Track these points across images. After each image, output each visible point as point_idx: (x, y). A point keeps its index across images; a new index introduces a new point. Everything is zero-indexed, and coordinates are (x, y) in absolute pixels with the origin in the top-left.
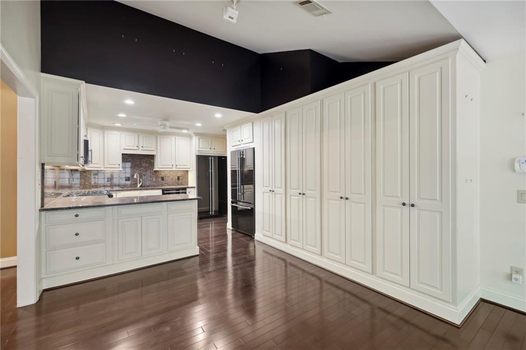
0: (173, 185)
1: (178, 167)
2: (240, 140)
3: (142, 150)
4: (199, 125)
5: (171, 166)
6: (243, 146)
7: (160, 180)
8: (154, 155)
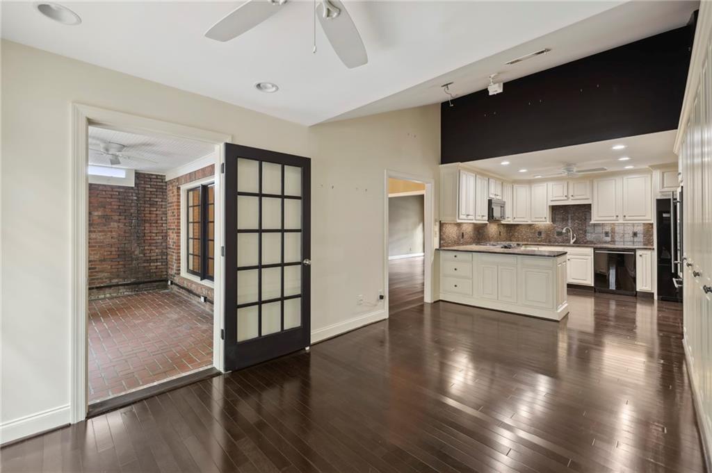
1: (627, 218)
3: (572, 200)
5: (615, 218)
8: (590, 205)
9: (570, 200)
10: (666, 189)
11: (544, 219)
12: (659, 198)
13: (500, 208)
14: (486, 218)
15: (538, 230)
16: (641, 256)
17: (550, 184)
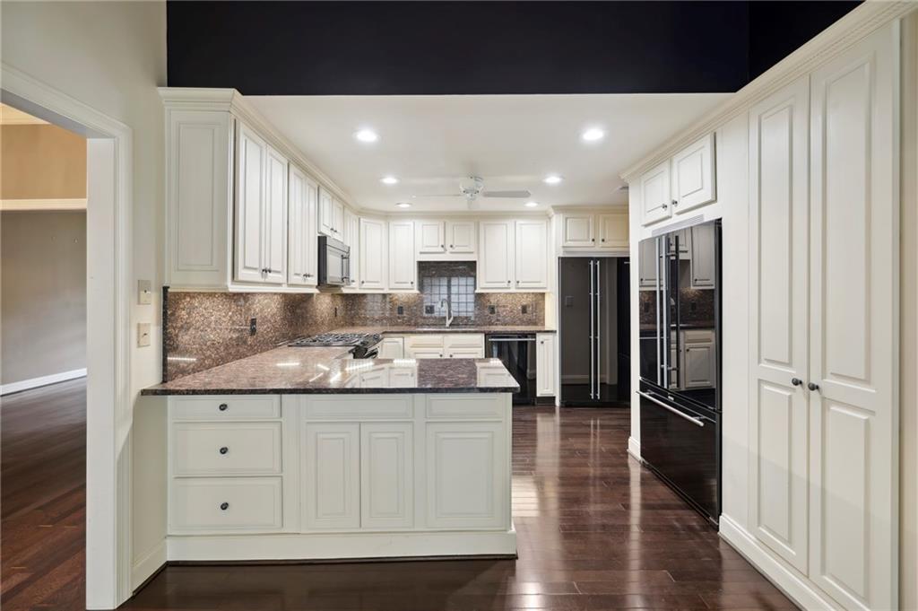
0: (514, 323)
1: (521, 285)
2: (668, 202)
3: (452, 253)
4: (553, 180)
5: (505, 285)
6: (676, 219)
7: (487, 312)
8: (475, 262)
9: (447, 252)
10: (570, 243)
11: (409, 285)
12: (561, 256)
13: (340, 259)
14: (314, 280)
15: (399, 304)
16: (542, 342)
17: (419, 223)
